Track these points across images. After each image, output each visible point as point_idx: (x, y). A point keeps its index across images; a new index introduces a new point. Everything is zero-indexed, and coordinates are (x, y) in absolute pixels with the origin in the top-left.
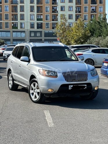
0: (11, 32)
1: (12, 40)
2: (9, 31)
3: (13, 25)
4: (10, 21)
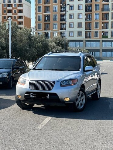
0: (101, 41)
1: (101, 50)
2: (98, 41)
3: (103, 34)
4: (100, 30)
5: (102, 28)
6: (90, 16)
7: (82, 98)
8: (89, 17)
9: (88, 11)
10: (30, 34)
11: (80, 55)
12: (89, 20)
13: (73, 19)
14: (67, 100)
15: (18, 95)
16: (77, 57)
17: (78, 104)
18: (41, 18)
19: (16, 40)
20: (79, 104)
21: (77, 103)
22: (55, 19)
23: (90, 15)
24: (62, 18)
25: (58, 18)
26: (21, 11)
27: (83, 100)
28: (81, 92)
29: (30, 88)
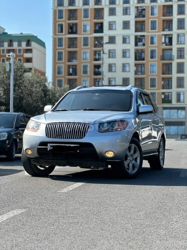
5: (161, 87)
6: (143, 68)
7: (135, 156)
8: (140, 69)
9: (139, 60)
10: (45, 86)
11: (131, 89)
12: (140, 73)
13: (115, 72)
14: (110, 155)
15: (26, 149)
16: (126, 91)
17: (128, 165)
18: (63, 70)
19: (22, 92)
20: (130, 165)
21: (126, 163)
22: (85, 72)
23: (141, 67)
24: (97, 70)
25: (90, 69)
26: (29, 60)
27: (136, 159)
28: (133, 146)
29: (47, 135)
